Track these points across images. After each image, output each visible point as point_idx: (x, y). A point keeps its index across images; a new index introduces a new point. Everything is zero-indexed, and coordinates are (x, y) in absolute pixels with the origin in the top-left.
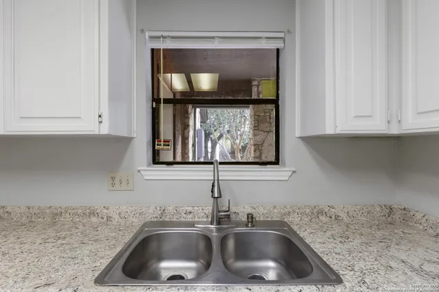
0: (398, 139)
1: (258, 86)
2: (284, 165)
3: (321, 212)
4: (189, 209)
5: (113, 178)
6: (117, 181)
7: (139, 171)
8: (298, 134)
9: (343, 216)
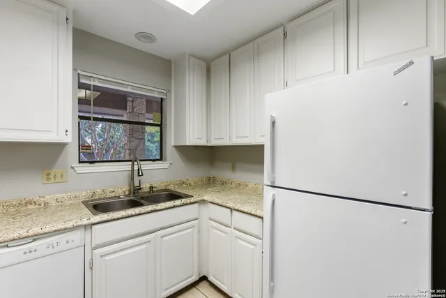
0: (212, 148)
1: (133, 102)
2: (166, 160)
3: (183, 183)
4: (112, 190)
5: (48, 174)
6: (52, 176)
7: (73, 168)
8: (173, 144)
9: (192, 183)
